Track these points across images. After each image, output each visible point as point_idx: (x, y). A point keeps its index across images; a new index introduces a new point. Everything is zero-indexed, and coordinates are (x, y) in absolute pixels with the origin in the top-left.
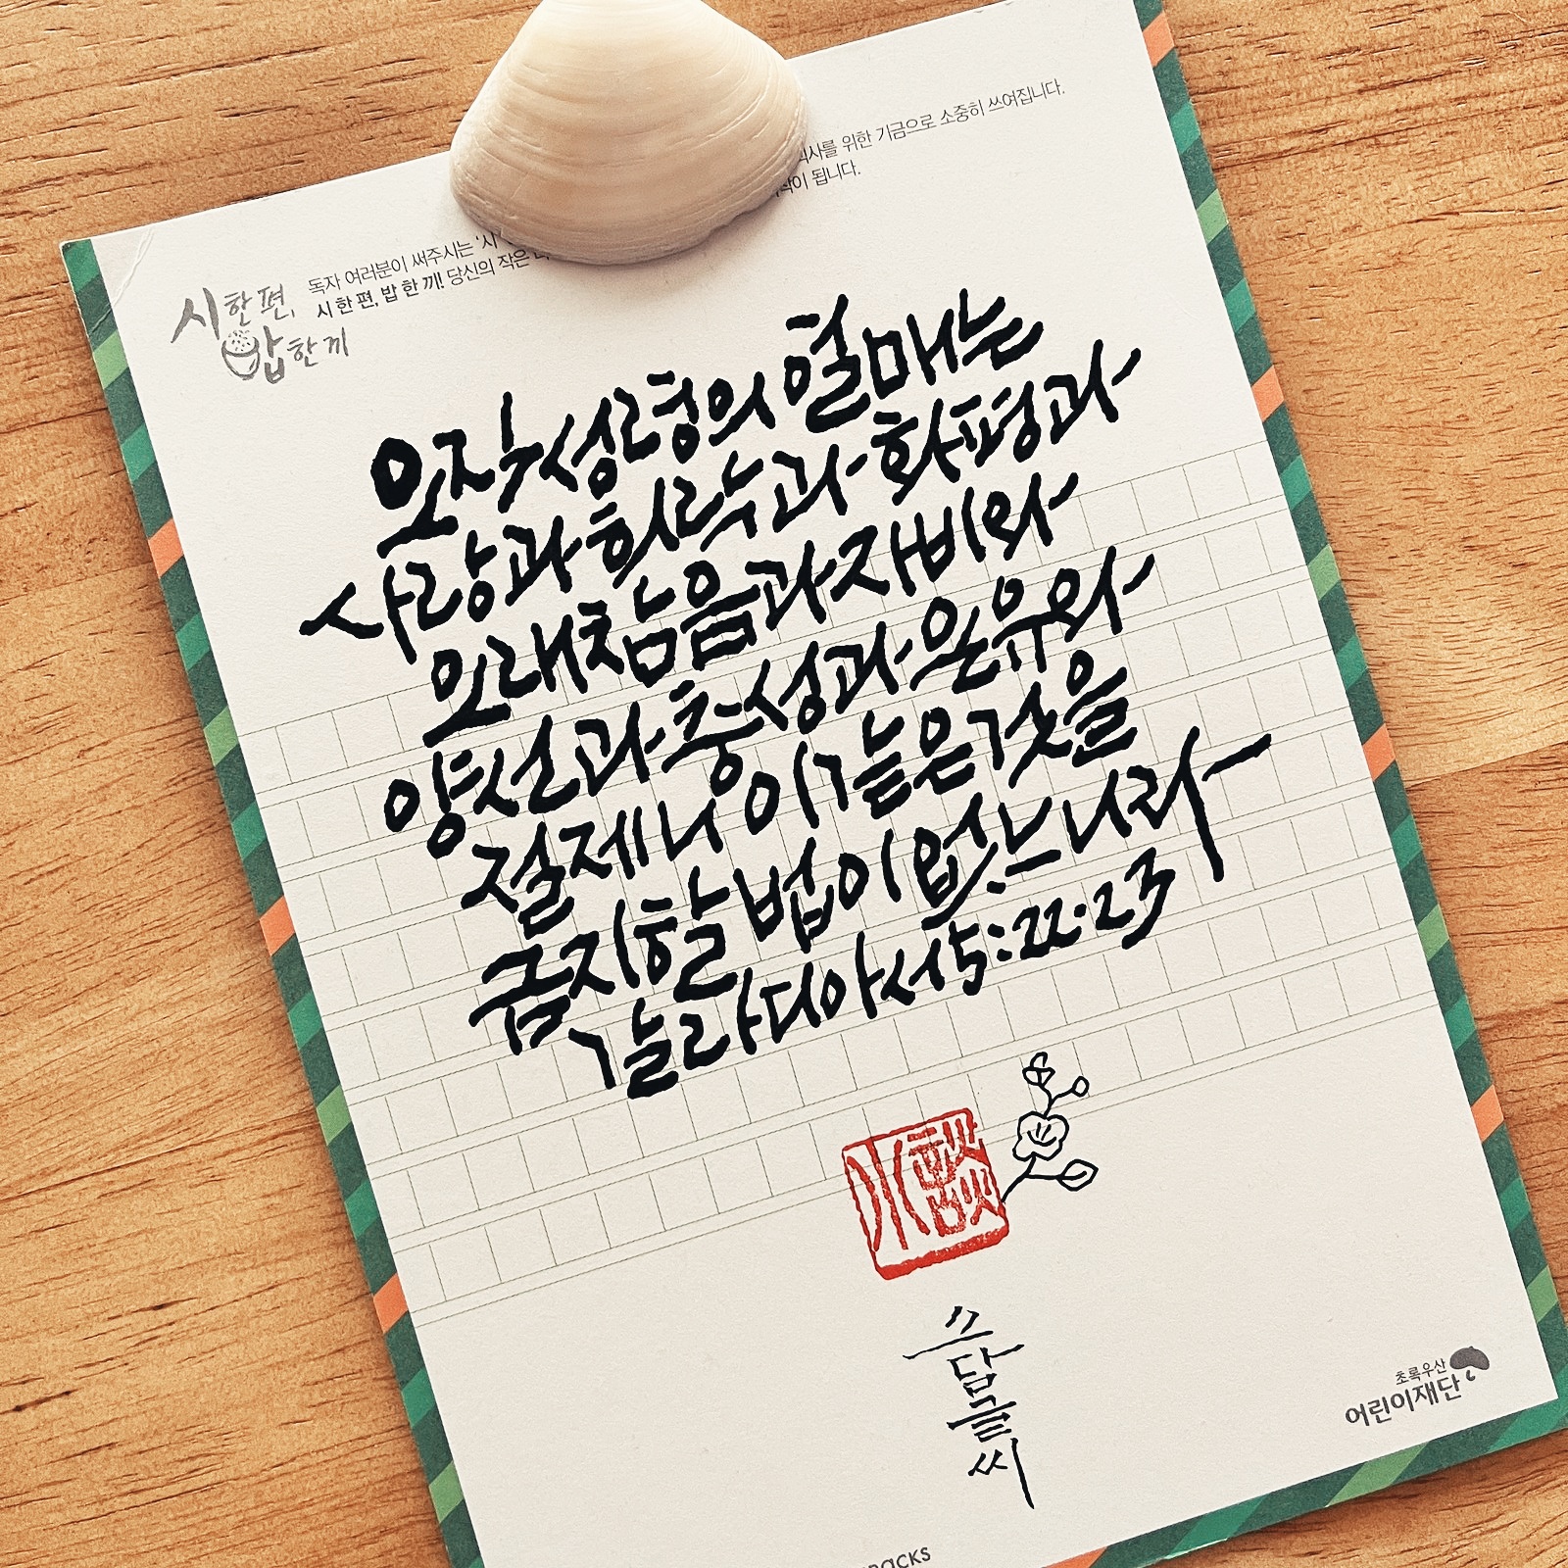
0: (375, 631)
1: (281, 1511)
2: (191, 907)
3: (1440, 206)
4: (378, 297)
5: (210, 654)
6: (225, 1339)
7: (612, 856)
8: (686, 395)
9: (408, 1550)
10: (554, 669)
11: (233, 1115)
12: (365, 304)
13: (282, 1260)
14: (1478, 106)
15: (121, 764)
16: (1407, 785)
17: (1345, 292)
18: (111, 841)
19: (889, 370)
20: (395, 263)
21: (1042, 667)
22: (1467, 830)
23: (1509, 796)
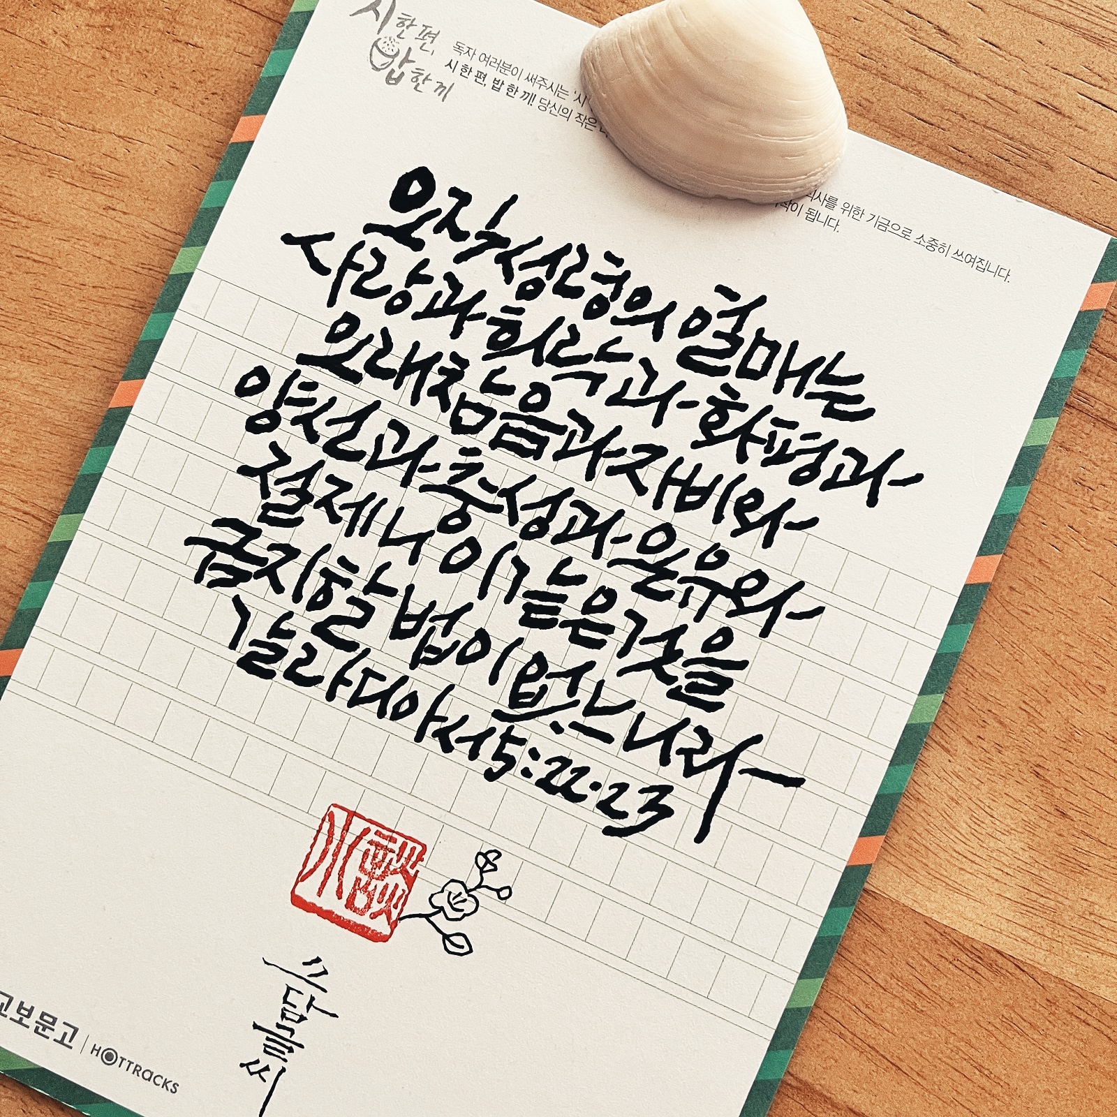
0: (324, 271)
2: (92, 344)
4: (489, 82)
5: (221, 209)
7: (347, 515)
8: (619, 281)
10: (407, 378)
11: (15, 481)
12: (478, 80)
15: (123, 232)
16: (866, 886)
17: (1089, 547)
18: (82, 270)
19: (756, 364)
20: (515, 70)
21: (698, 619)
22: (885, 950)
23: (930, 951)
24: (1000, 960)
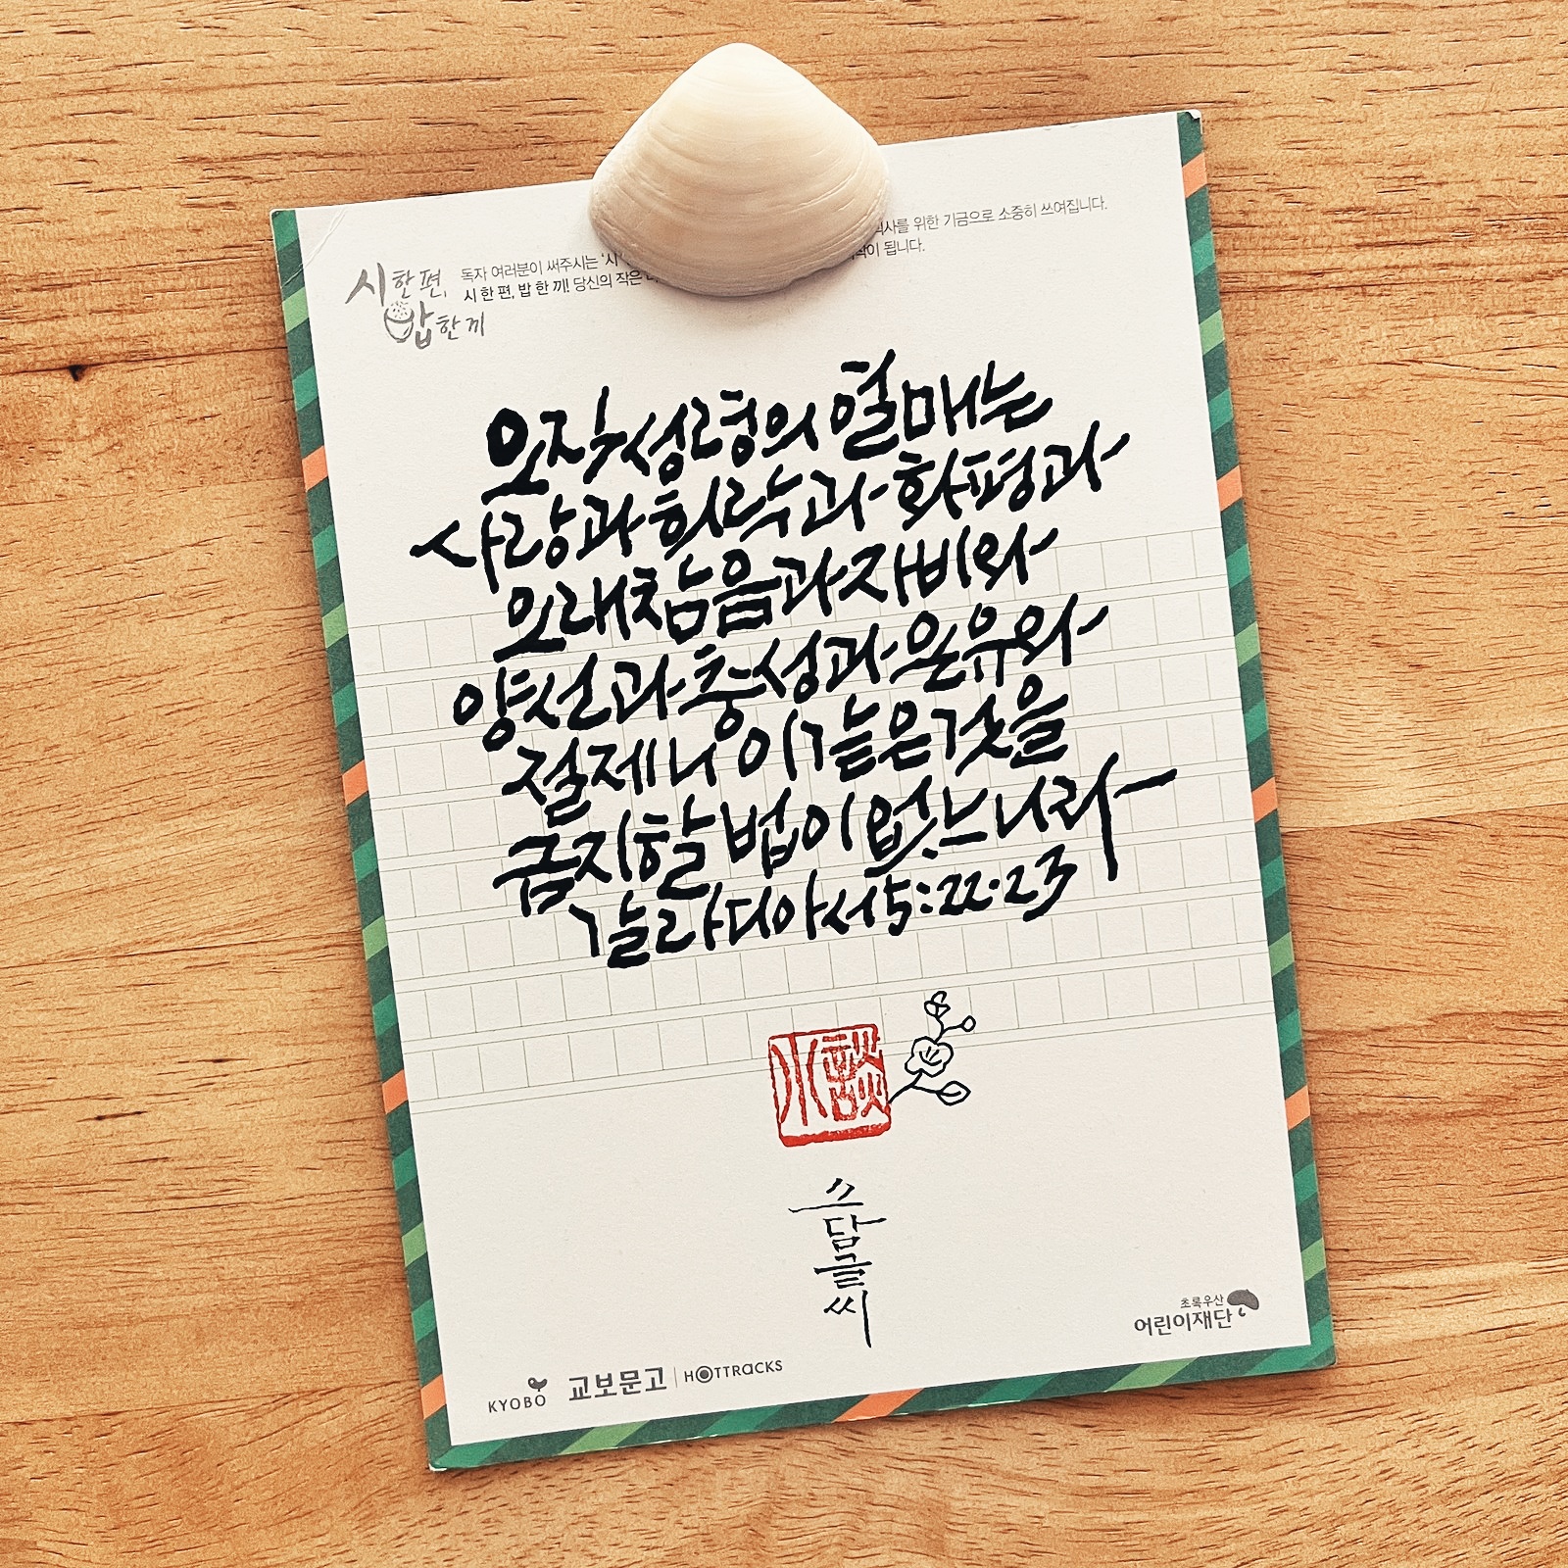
0: (470, 562)
1: (287, 1234)
2: (291, 756)
3: (1407, 355)
4: (515, 291)
5: (337, 558)
6: (264, 1094)
7: (627, 774)
8: (749, 412)
9: (379, 1283)
10: (606, 617)
11: (297, 923)
12: (504, 296)
13: (317, 1043)
14: (1457, 273)
15: (254, 634)
16: (1282, 830)
17: (1311, 413)
18: (237, 692)
19: (919, 418)
20: (533, 266)
21: (1000, 683)
22: (1328, 876)
23: (1369, 854)
24: (1433, 826)
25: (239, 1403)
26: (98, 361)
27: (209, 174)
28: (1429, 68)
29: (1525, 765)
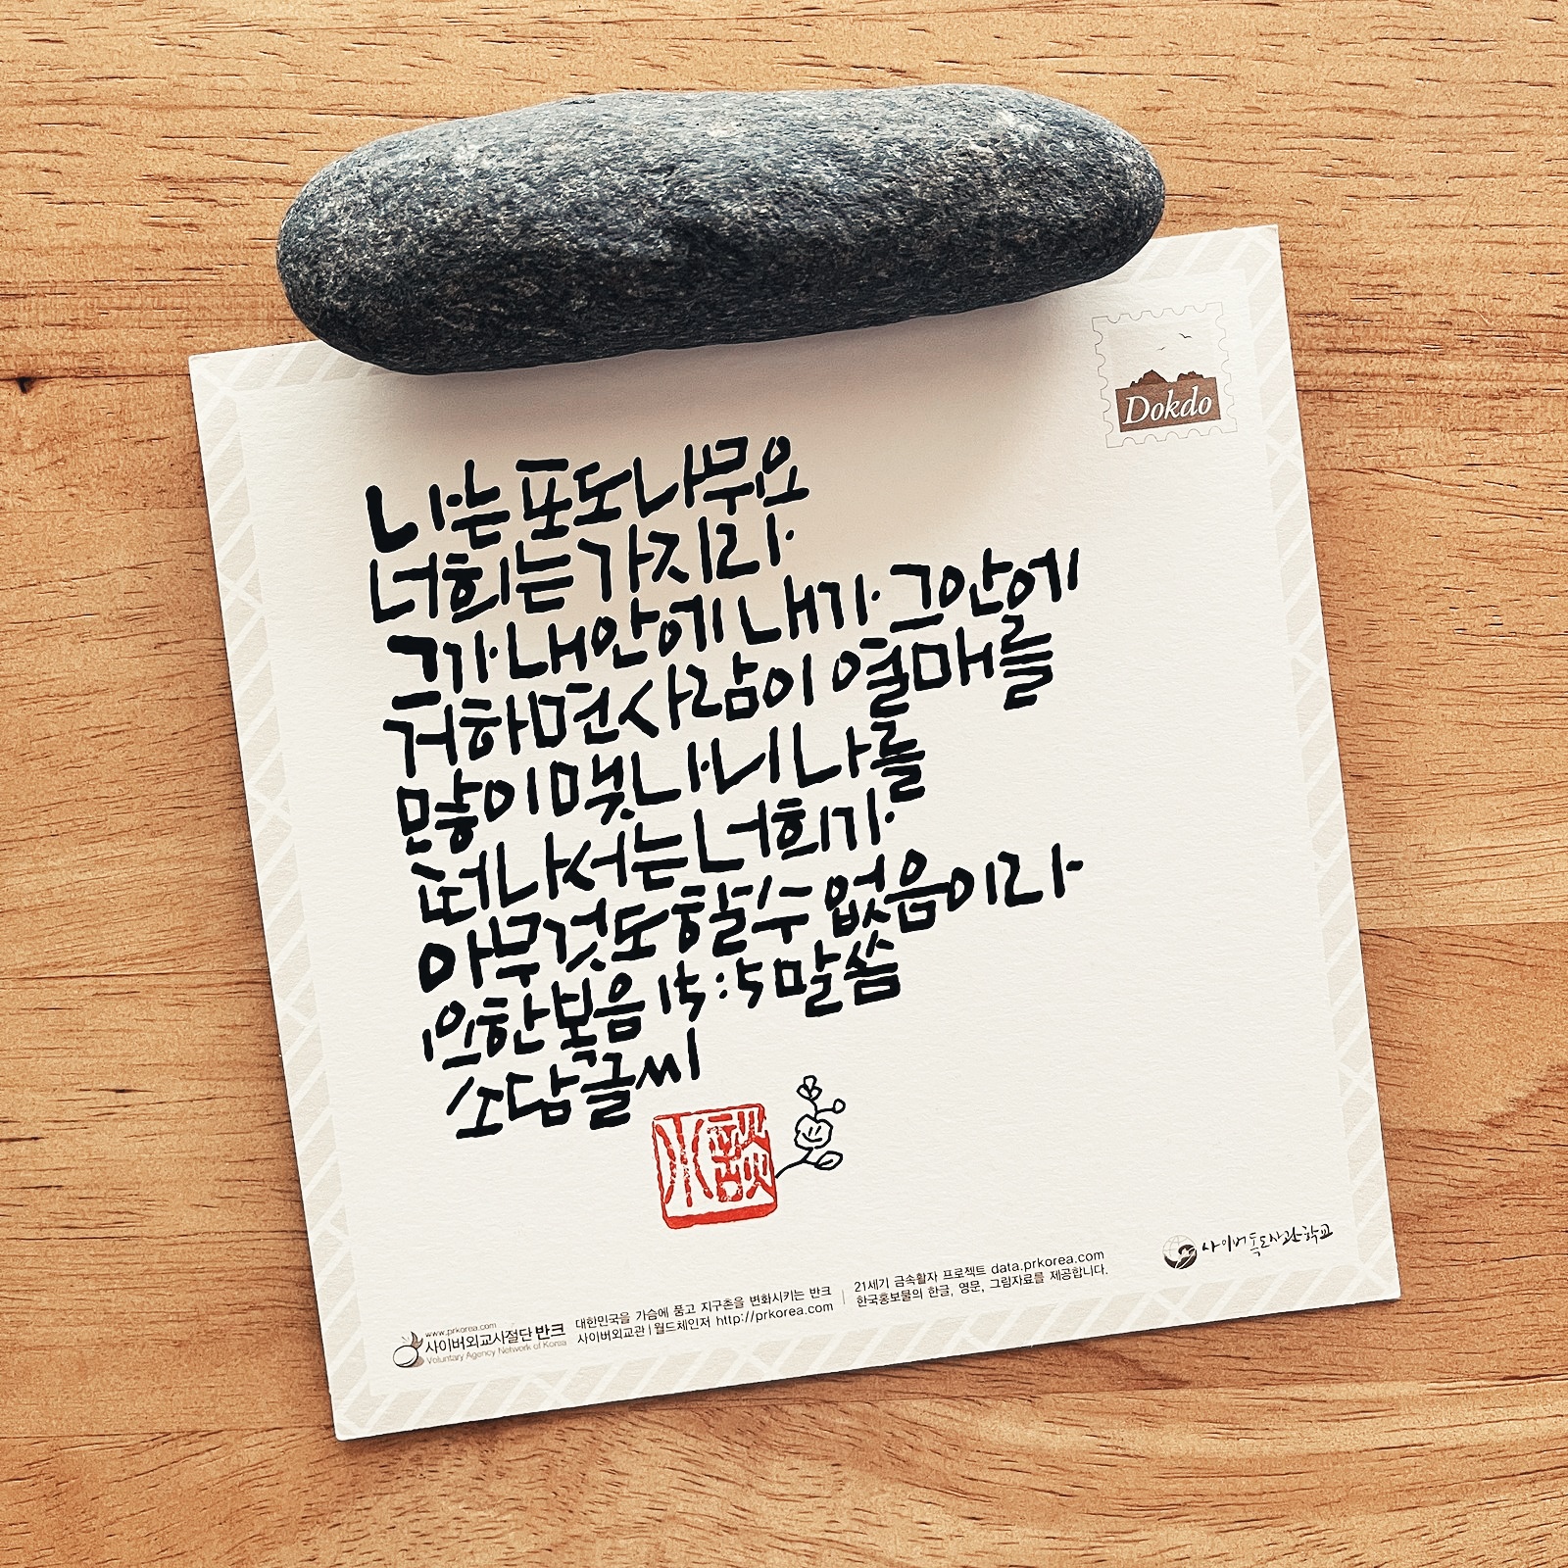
25: (117, 1438)
26: (47, 374)
27: (174, 193)
28: (1410, 176)
29: (1460, 883)
